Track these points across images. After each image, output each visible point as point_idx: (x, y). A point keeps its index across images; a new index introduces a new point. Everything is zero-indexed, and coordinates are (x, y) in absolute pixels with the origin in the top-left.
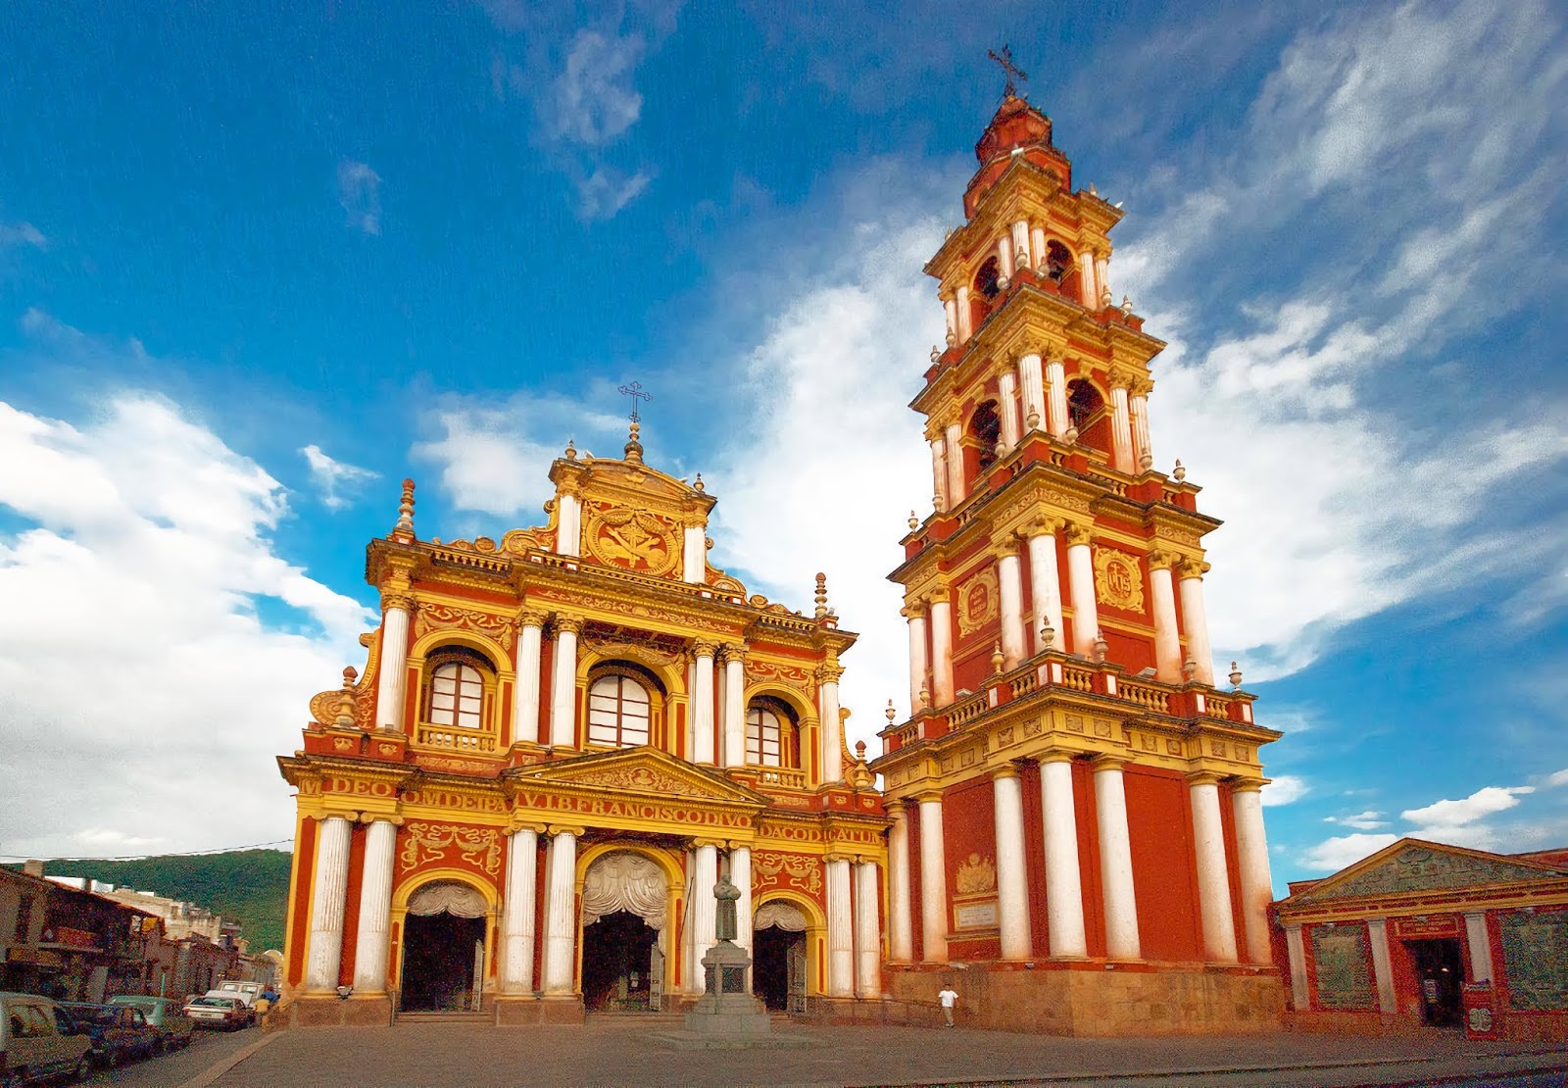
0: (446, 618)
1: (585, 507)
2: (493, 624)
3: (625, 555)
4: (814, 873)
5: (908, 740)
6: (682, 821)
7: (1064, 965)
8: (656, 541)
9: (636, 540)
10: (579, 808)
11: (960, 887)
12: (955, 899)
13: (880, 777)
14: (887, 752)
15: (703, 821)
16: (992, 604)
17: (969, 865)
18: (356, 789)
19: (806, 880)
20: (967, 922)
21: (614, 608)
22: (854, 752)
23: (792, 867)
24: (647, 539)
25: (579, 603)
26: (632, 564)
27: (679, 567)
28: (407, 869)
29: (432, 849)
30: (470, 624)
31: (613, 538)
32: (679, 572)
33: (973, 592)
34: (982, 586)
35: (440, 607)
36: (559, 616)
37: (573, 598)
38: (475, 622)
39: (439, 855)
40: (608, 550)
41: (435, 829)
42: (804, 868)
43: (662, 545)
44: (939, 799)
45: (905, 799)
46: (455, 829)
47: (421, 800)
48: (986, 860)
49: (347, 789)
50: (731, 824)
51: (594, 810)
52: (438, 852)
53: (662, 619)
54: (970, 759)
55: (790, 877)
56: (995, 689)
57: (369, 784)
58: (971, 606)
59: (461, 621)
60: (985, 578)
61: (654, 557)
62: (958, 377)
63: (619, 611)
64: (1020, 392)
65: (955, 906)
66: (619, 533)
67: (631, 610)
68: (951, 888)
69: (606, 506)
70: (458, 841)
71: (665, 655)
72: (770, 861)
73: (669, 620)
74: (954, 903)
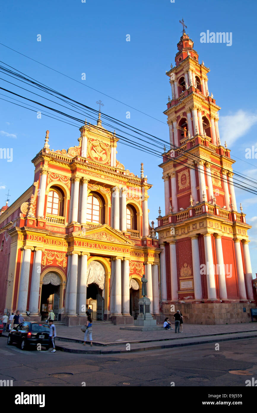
0: (55, 177)
1: (89, 140)
2: (66, 180)
3: (97, 156)
4: (142, 269)
5: (165, 222)
6: (113, 251)
7: (212, 302)
8: (104, 152)
9: (100, 151)
10: (89, 246)
11: (182, 274)
12: (180, 278)
13: (157, 234)
14: (159, 225)
15: (118, 251)
16: (188, 181)
17: (184, 267)
18: (34, 239)
19: (140, 271)
20: (184, 287)
21: (97, 176)
22: (151, 225)
23: (137, 266)
24: (102, 151)
25: (89, 174)
26: (99, 159)
27: (110, 161)
28: (43, 267)
29: (50, 260)
30: (61, 180)
31: (94, 150)
32: (110, 162)
33: (182, 176)
34: (185, 175)
35: (54, 173)
36: (84, 178)
37: (87, 172)
38: (62, 178)
39: (51, 262)
40: (94, 155)
41: (51, 253)
42: (140, 267)
43: (106, 153)
44: (175, 243)
45: (165, 242)
46: (55, 253)
47: (47, 242)
48: (189, 266)
49: (32, 239)
50: (125, 252)
51: (92, 247)
52: (51, 261)
53: (108, 179)
54: (184, 231)
55: (137, 270)
56: (191, 210)
57: (37, 237)
58: (182, 180)
59: (58, 178)
60: (186, 172)
61: (104, 157)
62: (176, 108)
63: (98, 176)
64: (192, 119)
65: (180, 281)
66: (96, 149)
67: (100, 176)
68: (179, 275)
69: (93, 140)
70: (56, 257)
71: (106, 190)
72: (132, 264)
73: (109, 180)
74: (180, 280)
